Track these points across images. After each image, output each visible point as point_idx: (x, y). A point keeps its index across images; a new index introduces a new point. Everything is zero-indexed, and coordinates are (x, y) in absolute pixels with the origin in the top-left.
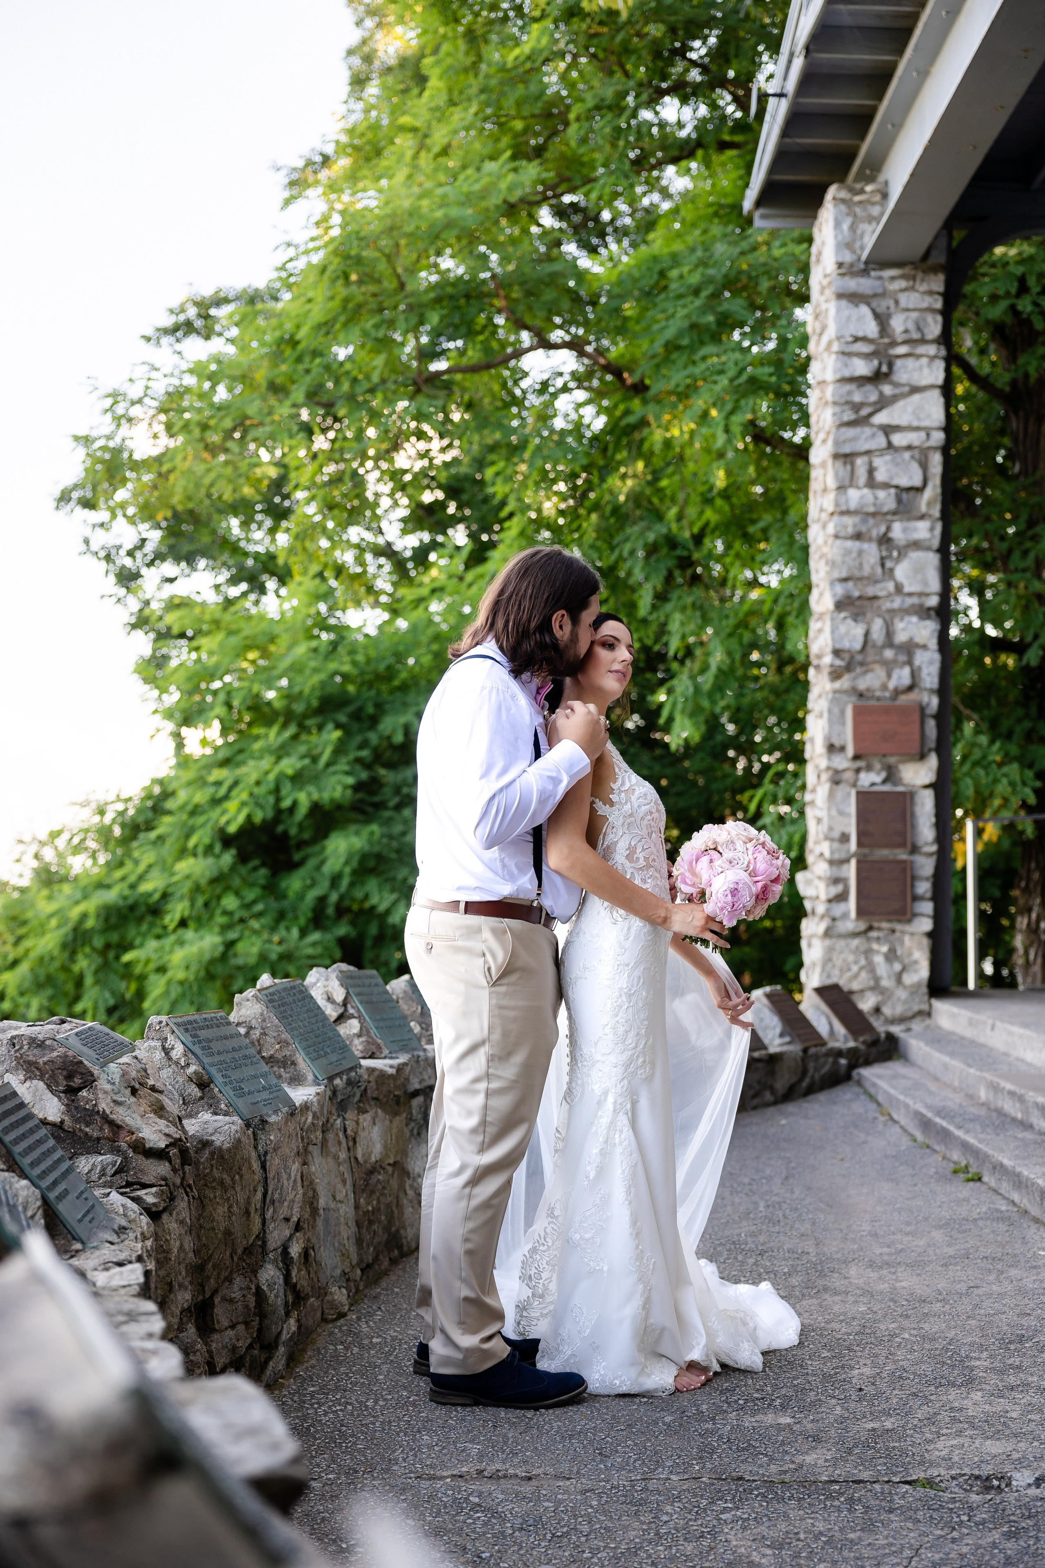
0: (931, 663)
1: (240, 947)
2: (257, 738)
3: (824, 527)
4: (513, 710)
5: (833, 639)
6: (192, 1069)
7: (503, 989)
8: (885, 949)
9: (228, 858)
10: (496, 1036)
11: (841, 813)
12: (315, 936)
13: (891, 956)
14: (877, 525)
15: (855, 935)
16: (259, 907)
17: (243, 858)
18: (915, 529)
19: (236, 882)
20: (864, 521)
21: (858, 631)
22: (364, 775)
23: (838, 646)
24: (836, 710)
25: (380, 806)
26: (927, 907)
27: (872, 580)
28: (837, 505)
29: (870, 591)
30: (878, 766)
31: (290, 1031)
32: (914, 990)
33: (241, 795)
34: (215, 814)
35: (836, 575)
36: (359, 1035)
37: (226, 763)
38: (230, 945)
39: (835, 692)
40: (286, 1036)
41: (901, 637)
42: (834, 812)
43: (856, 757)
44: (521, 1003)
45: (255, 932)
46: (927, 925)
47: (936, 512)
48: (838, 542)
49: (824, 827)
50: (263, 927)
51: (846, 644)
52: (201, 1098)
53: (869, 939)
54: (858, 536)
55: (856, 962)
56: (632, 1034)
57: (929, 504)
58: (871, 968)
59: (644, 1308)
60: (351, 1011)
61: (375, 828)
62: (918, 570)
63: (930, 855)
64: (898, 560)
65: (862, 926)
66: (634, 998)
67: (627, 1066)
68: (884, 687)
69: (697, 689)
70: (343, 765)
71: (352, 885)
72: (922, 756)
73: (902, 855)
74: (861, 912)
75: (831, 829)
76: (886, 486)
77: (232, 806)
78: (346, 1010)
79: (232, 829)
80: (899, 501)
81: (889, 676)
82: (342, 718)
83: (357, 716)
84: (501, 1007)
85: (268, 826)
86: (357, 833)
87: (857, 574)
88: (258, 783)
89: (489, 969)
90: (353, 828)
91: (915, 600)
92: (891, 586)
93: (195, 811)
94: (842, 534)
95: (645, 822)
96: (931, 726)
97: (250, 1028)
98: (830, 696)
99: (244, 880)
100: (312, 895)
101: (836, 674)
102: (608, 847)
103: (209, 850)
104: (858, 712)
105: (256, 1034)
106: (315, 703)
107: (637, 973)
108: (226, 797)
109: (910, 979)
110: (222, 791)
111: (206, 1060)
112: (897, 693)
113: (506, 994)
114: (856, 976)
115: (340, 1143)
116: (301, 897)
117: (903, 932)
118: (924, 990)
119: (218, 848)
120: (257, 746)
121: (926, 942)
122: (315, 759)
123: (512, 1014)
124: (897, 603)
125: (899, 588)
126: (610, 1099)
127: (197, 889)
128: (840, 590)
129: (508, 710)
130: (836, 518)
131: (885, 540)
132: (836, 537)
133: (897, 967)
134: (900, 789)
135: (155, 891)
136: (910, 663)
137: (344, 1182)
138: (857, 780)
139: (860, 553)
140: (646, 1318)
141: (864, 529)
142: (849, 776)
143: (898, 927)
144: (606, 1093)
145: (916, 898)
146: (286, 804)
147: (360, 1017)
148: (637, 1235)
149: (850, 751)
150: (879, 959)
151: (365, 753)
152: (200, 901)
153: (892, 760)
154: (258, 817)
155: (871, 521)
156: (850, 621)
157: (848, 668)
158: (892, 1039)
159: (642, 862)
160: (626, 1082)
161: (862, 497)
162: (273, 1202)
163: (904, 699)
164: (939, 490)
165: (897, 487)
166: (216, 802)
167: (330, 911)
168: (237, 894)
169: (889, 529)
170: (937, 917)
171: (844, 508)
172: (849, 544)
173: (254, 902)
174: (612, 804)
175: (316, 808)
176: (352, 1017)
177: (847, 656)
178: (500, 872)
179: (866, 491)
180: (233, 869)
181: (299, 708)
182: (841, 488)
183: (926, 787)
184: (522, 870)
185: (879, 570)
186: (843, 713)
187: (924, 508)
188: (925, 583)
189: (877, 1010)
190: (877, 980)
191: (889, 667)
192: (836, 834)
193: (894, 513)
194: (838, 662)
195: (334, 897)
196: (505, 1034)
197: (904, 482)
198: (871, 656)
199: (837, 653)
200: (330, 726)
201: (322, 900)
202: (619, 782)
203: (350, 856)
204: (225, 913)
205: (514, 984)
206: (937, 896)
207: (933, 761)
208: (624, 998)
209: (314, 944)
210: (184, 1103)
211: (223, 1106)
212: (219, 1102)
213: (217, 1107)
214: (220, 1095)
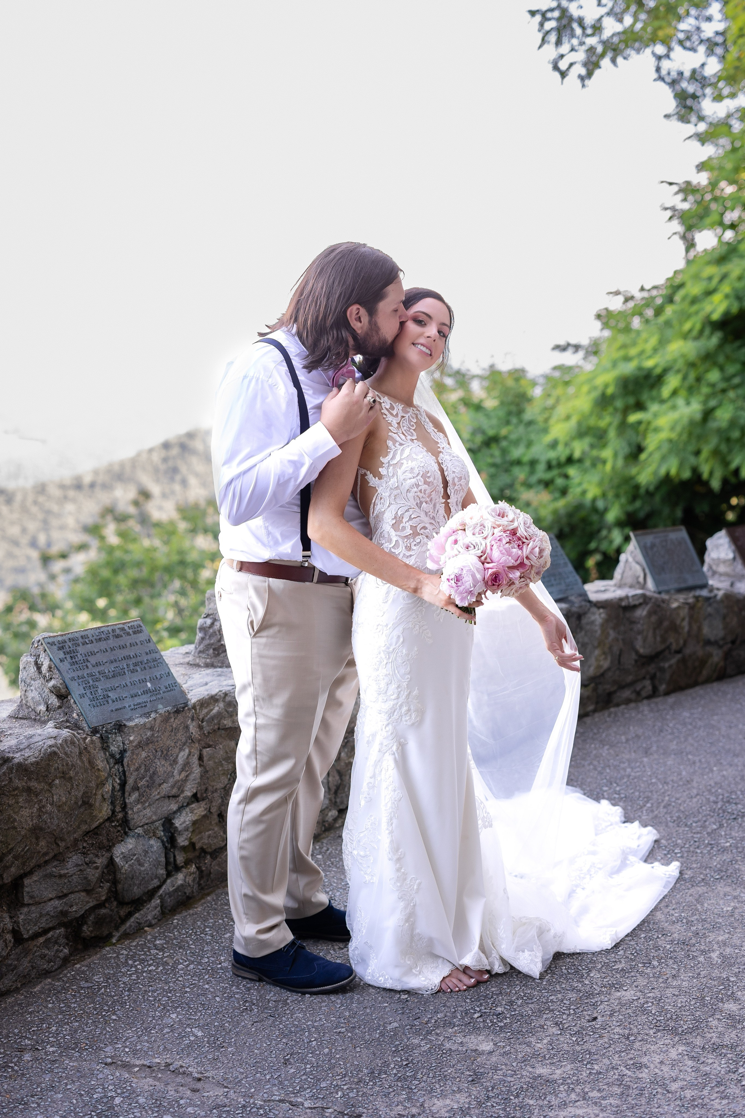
1: (717, 413)
4: (270, 399)
6: (53, 683)
7: (263, 640)
9: (714, 339)
10: (258, 680)
16: (736, 380)
17: (726, 339)
19: (721, 359)
33: (724, 290)
34: (704, 304)
38: (708, 412)
44: (280, 654)
45: (731, 401)
50: (738, 397)
52: (60, 707)
56: (393, 686)
59: (407, 920)
66: (392, 656)
67: (391, 713)
77: (717, 298)
79: (716, 316)
84: (261, 656)
89: (252, 623)
93: (693, 301)
95: (411, 495)
99: (727, 358)
102: (377, 516)
103: (700, 334)
107: (395, 633)
108: (715, 290)
110: (713, 285)
111: (67, 675)
113: (265, 645)
119: (707, 331)
123: (272, 662)
126: (379, 739)
127: (690, 365)
129: (264, 398)
135: (656, 366)
140: (412, 927)
144: (374, 735)
148: (399, 860)
152: (692, 376)
159: (409, 531)
160: (390, 727)
166: (709, 294)
168: (722, 369)
173: (734, 376)
174: (380, 477)
178: (265, 539)
180: (720, 346)
184: (285, 537)
196: (266, 680)
202: (391, 455)
204: (709, 384)
205: (273, 637)
208: (382, 655)
210: (47, 710)
211: (75, 715)
212: (72, 711)
213: (71, 716)
214: (74, 706)
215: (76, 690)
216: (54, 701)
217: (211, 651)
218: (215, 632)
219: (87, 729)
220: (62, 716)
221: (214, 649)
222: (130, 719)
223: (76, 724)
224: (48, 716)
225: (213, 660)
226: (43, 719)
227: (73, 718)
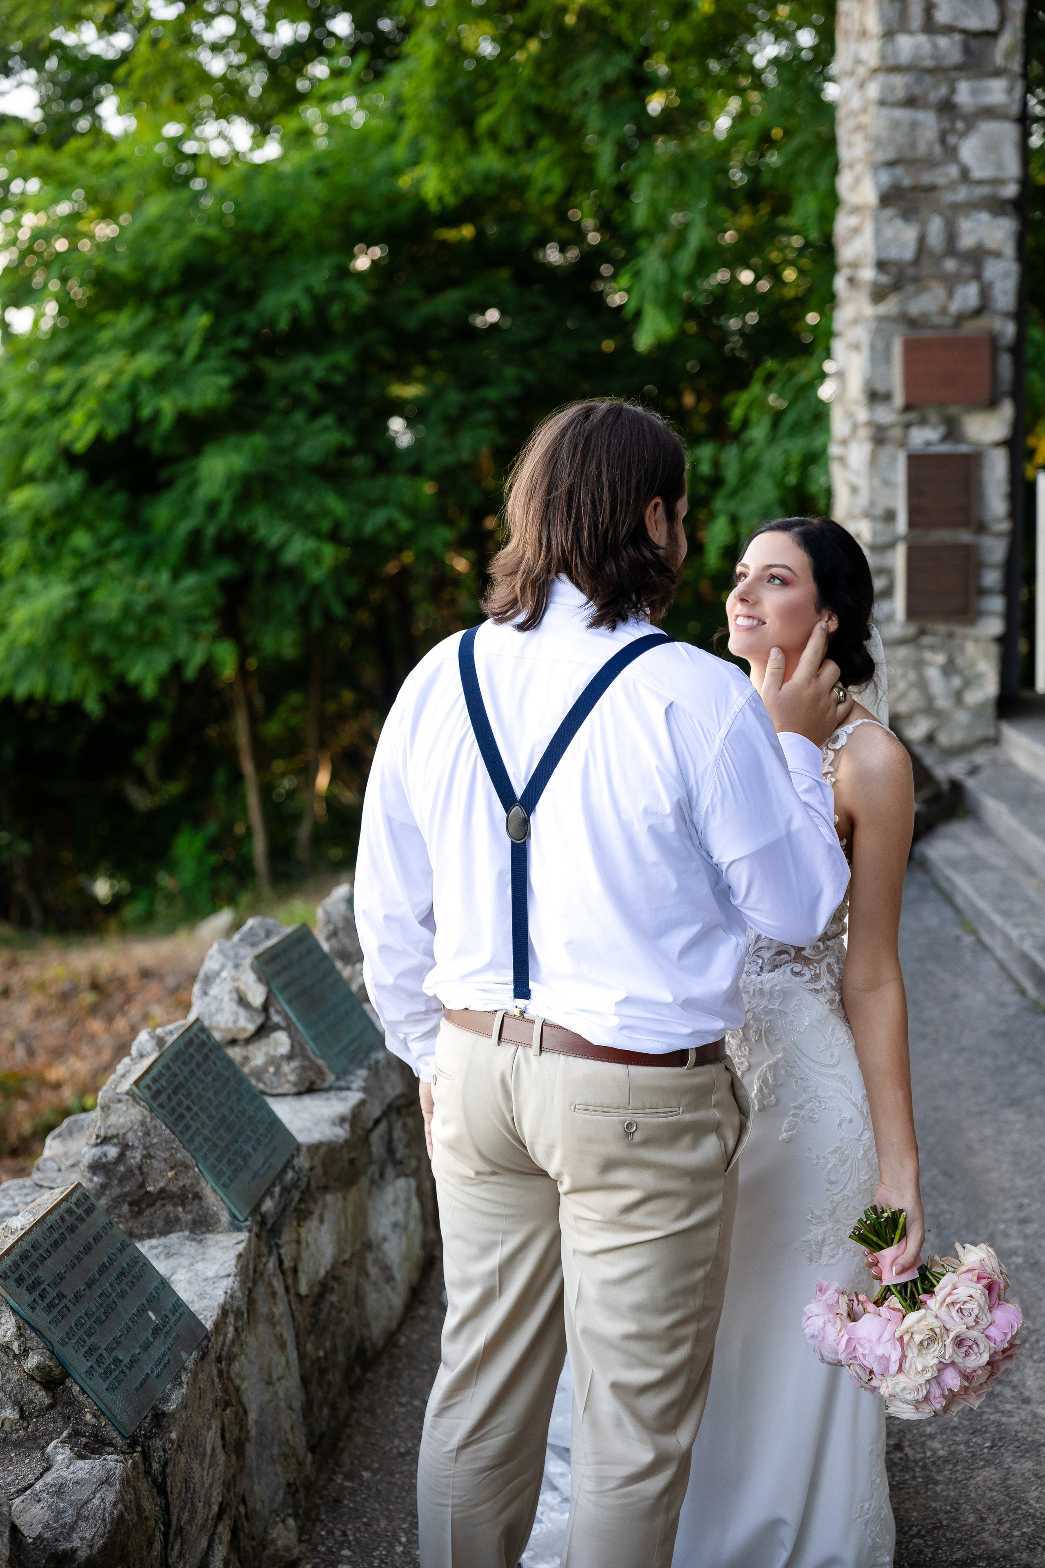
0: (1006, 275)
1: (99, 597)
2: (103, 327)
3: (862, 85)
5: (878, 247)
6: (32, 1361)
8: (940, 659)
9: (75, 482)
11: (888, 483)
12: (190, 580)
13: (949, 669)
14: (935, 86)
15: (901, 642)
16: (118, 545)
17: (94, 480)
18: (987, 91)
19: (88, 512)
20: (919, 80)
21: (909, 234)
22: (242, 370)
23: (884, 255)
24: (880, 345)
25: (265, 409)
26: (996, 603)
27: (929, 163)
28: (883, 57)
29: (927, 178)
30: (933, 417)
31: (188, 1143)
32: (978, 711)
33: (86, 405)
34: (56, 426)
35: (882, 156)
36: (290, 1057)
37: (64, 358)
38: (83, 595)
39: (880, 319)
40: (182, 1155)
41: (967, 241)
42: (877, 482)
43: (908, 408)
45: (116, 578)
46: (994, 626)
47: (1016, 66)
48: (885, 112)
49: (863, 500)
50: (125, 570)
51: (893, 253)
52: (51, 1407)
53: (921, 648)
54: (910, 102)
55: (904, 676)
57: (1008, 55)
58: (922, 684)
60: (276, 1018)
61: (258, 440)
62: (992, 147)
63: (999, 535)
64: (964, 134)
65: (911, 630)
68: (944, 311)
69: (673, 274)
70: (214, 362)
71: (234, 514)
72: (992, 404)
73: (965, 537)
74: (912, 613)
75: (872, 504)
76: (948, 30)
77: (77, 417)
78: (268, 1018)
79: (80, 446)
80: (967, 50)
81: (950, 294)
82: (211, 296)
83: (230, 291)
85: (125, 439)
86: (238, 448)
87: (908, 154)
88: (109, 387)
90: (232, 440)
91: (984, 190)
92: (953, 171)
93: (31, 421)
94: (890, 99)
96: (1005, 364)
97: (125, 1147)
98: (873, 326)
99: (97, 508)
100: (184, 528)
101: (879, 295)
103: (50, 474)
104: (911, 349)
105: (135, 1157)
106: (175, 279)
108: (69, 405)
109: (973, 697)
110: (64, 395)
111: (55, 1336)
112: (961, 318)
114: (903, 696)
115: (274, 1294)
116: (170, 528)
117: (965, 638)
118: (991, 711)
119: (62, 469)
120: (105, 336)
121: (994, 650)
122: (178, 351)
124: (962, 194)
125: (965, 174)
127: (38, 523)
128: (885, 178)
130: (881, 78)
131: (947, 108)
132: (882, 103)
133: (957, 682)
134: (963, 448)
136: (978, 276)
137: (283, 1346)
138: (906, 436)
139: (914, 125)
141: (917, 90)
142: (896, 433)
143: (959, 630)
145: (982, 592)
146: (146, 412)
147: (289, 1028)
149: (899, 400)
150: (933, 674)
151: (242, 343)
152: (43, 538)
153: (953, 410)
154: (112, 431)
155: (928, 80)
156: (899, 223)
157: (896, 286)
158: (956, 787)
161: (917, 47)
162: (180, 1531)
163: (971, 328)
164: (1020, 35)
165: (964, 32)
166: (57, 410)
167: (208, 546)
168: (93, 528)
169: (953, 91)
170: (1008, 616)
171: (891, 62)
172: (901, 114)
173: (114, 538)
175: (183, 419)
176: (277, 1027)
177: (893, 270)
179: (922, 39)
180: (84, 495)
181: (156, 284)
182: (889, 35)
183: (998, 444)
185: (938, 149)
186: (888, 349)
187: (999, 59)
188: (1000, 165)
189: (930, 739)
190: (930, 699)
191: (951, 282)
192: (879, 511)
193: (959, 68)
194: (884, 279)
195: (211, 530)
197: (974, 23)
198: (926, 268)
199: (881, 265)
200: (195, 308)
201: (196, 535)
203: (229, 481)
204: (77, 553)
206: (1008, 590)
207: (1007, 410)
209: (190, 591)
210: (22, 1417)
211: (88, 1417)
212: (80, 1411)
213: (79, 1421)
214: (82, 1398)
215: (79, 1364)
216: (40, 1396)
217: (126, 1208)
218: (131, 1171)
219: (119, 1441)
220: (60, 1424)
221: (131, 1204)
222: (166, 1399)
223: (96, 1436)
224: (26, 1429)
225: (130, 1225)
226: (15, 1436)
227: (86, 1424)
